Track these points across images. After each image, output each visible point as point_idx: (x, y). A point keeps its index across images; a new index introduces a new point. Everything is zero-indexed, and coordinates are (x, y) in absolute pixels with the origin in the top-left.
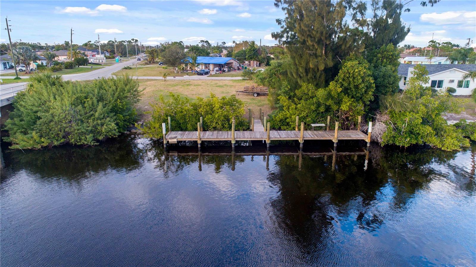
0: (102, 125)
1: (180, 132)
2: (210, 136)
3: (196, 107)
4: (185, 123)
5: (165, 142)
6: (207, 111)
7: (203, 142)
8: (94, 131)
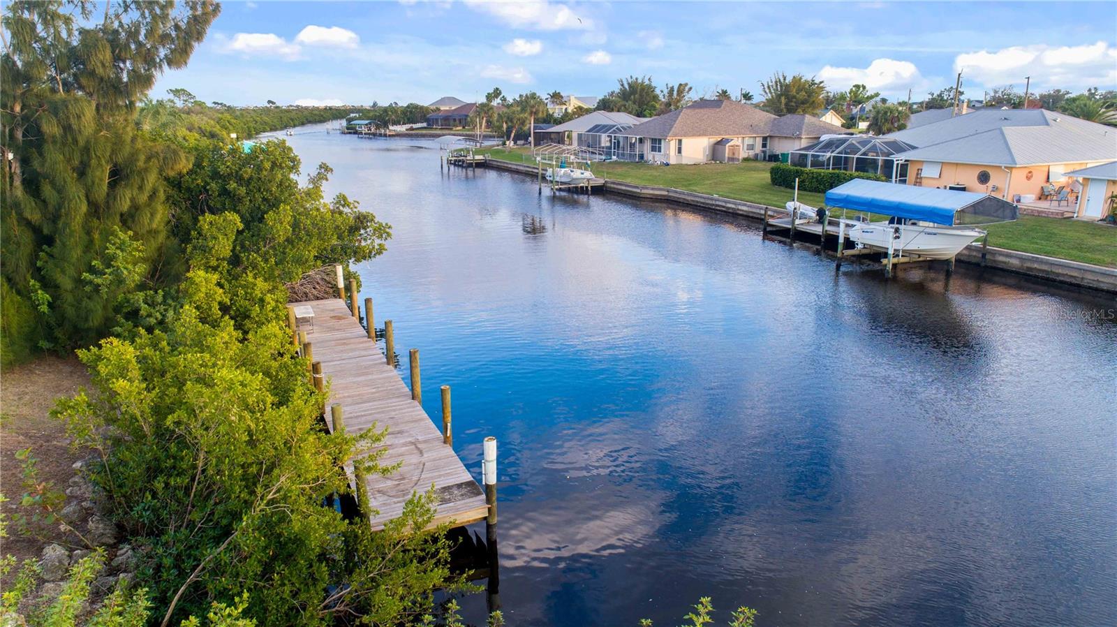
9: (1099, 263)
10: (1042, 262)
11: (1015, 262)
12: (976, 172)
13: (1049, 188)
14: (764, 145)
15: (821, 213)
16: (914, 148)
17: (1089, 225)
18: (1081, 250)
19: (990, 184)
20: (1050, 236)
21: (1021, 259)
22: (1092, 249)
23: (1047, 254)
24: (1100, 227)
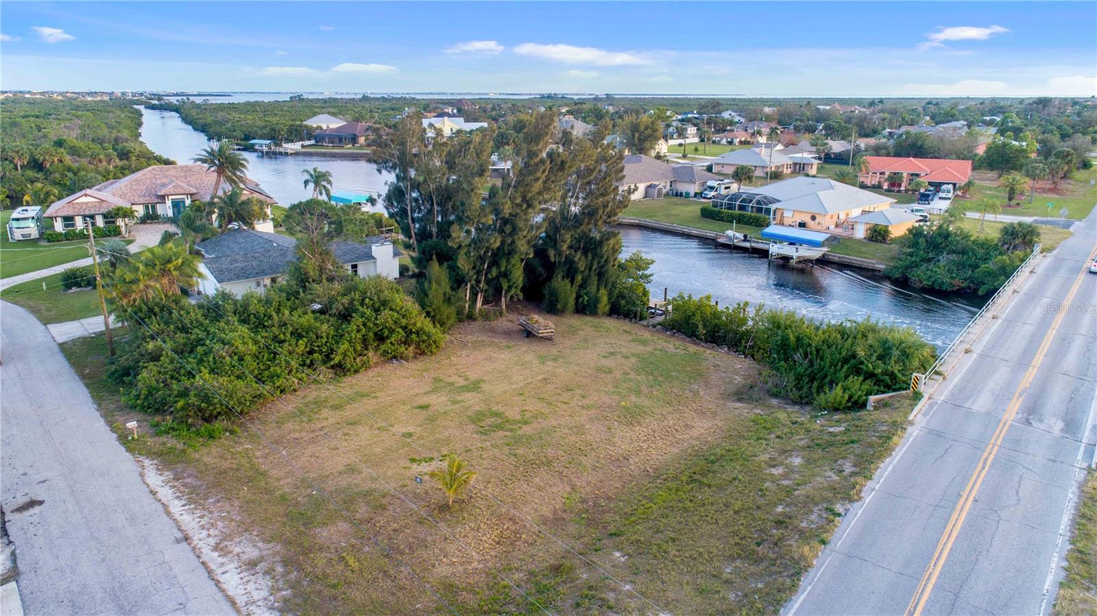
9: (867, 258)
10: (846, 258)
11: (837, 259)
12: (810, 216)
13: (839, 221)
14: (671, 186)
15: (745, 236)
16: (779, 201)
17: (859, 241)
18: (859, 253)
19: (817, 221)
20: (847, 247)
21: (839, 257)
22: (864, 253)
23: (848, 255)
24: (863, 242)
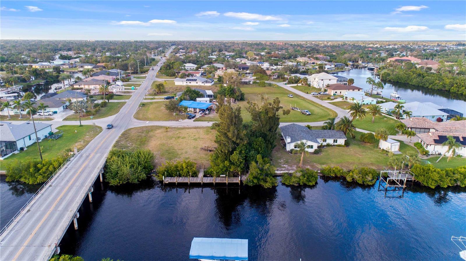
0: (141, 175)
1: (170, 178)
2: (181, 180)
3: (177, 167)
4: (172, 174)
5: (164, 183)
6: (181, 169)
7: (178, 183)
8: (138, 178)
